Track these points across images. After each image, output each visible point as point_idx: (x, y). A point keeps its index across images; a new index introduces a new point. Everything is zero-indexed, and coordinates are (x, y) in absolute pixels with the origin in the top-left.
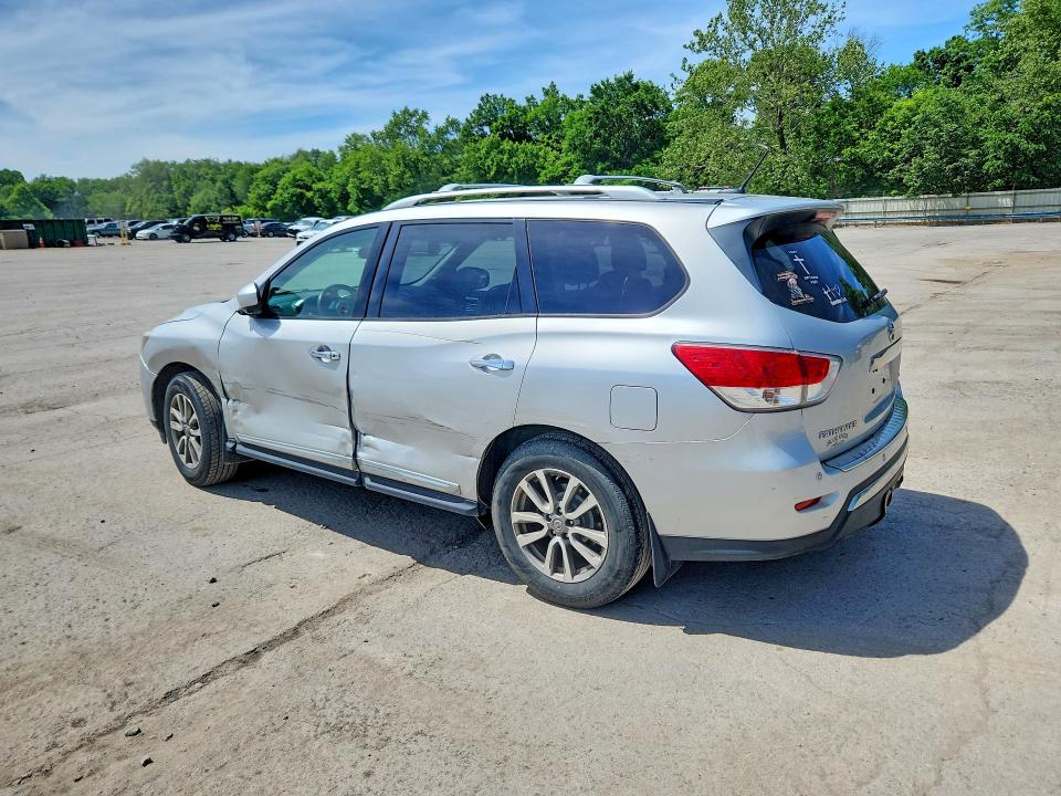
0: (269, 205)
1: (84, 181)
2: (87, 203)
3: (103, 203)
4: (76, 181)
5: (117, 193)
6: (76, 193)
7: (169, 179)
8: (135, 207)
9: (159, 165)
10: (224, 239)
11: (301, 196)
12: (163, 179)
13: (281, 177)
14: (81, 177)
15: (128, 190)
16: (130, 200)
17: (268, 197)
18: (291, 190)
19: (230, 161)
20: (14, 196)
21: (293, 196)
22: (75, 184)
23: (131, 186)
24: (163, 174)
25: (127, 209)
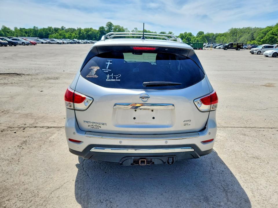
0: (262, 40)
1: (217, 34)
2: (216, 39)
3: (219, 39)
4: (215, 34)
5: (223, 37)
6: (214, 37)
7: (237, 33)
8: (226, 40)
9: (235, 29)
10: (237, 49)
11: (273, 37)
12: (235, 33)
13: (268, 32)
14: (216, 33)
15: (226, 36)
16: (225, 39)
17: (262, 38)
18: (270, 36)
19: (255, 27)
20: (201, 37)
21: (270, 37)
22: (214, 35)
23: (227, 35)
24: (236, 32)
25: (224, 41)
